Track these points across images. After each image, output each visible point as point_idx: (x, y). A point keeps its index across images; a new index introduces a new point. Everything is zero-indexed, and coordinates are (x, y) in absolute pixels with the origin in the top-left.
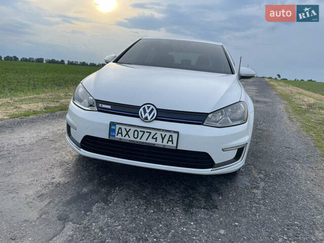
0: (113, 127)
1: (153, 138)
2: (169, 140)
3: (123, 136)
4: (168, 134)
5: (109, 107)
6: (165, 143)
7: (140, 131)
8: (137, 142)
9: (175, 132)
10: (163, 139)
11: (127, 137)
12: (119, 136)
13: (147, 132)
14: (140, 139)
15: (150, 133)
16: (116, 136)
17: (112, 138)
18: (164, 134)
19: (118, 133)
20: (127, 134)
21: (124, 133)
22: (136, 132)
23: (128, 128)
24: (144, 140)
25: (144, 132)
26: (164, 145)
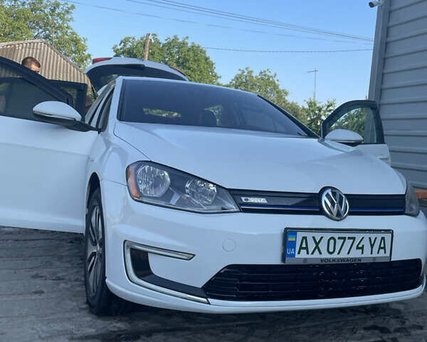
0: (290, 239)
1: (358, 248)
2: (380, 248)
3: (310, 252)
4: (379, 237)
5: (263, 201)
6: (375, 254)
7: (339, 238)
8: (334, 260)
9: (387, 231)
10: (372, 246)
11: (316, 255)
12: (303, 254)
13: (349, 238)
14: (339, 253)
15: (354, 239)
16: (297, 256)
17: (289, 261)
18: (373, 237)
19: (301, 248)
20: (317, 247)
21: (312, 246)
22: (332, 242)
23: (318, 236)
24: (344, 255)
25: (344, 239)
26: (374, 258)
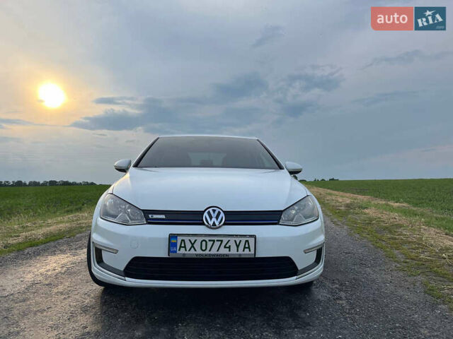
0: (173, 241)
1: (225, 247)
2: (245, 248)
3: (188, 250)
4: (244, 240)
5: (163, 217)
6: (241, 251)
7: (210, 241)
8: (206, 255)
9: (251, 236)
10: (238, 246)
11: (192, 251)
12: (183, 251)
13: (217, 241)
14: (210, 251)
15: (222, 241)
16: (178, 252)
17: (173, 255)
18: (238, 240)
19: (181, 247)
20: (193, 246)
21: (188, 246)
22: (204, 243)
23: (193, 239)
24: (214, 251)
25: (214, 241)
26: (240, 255)
